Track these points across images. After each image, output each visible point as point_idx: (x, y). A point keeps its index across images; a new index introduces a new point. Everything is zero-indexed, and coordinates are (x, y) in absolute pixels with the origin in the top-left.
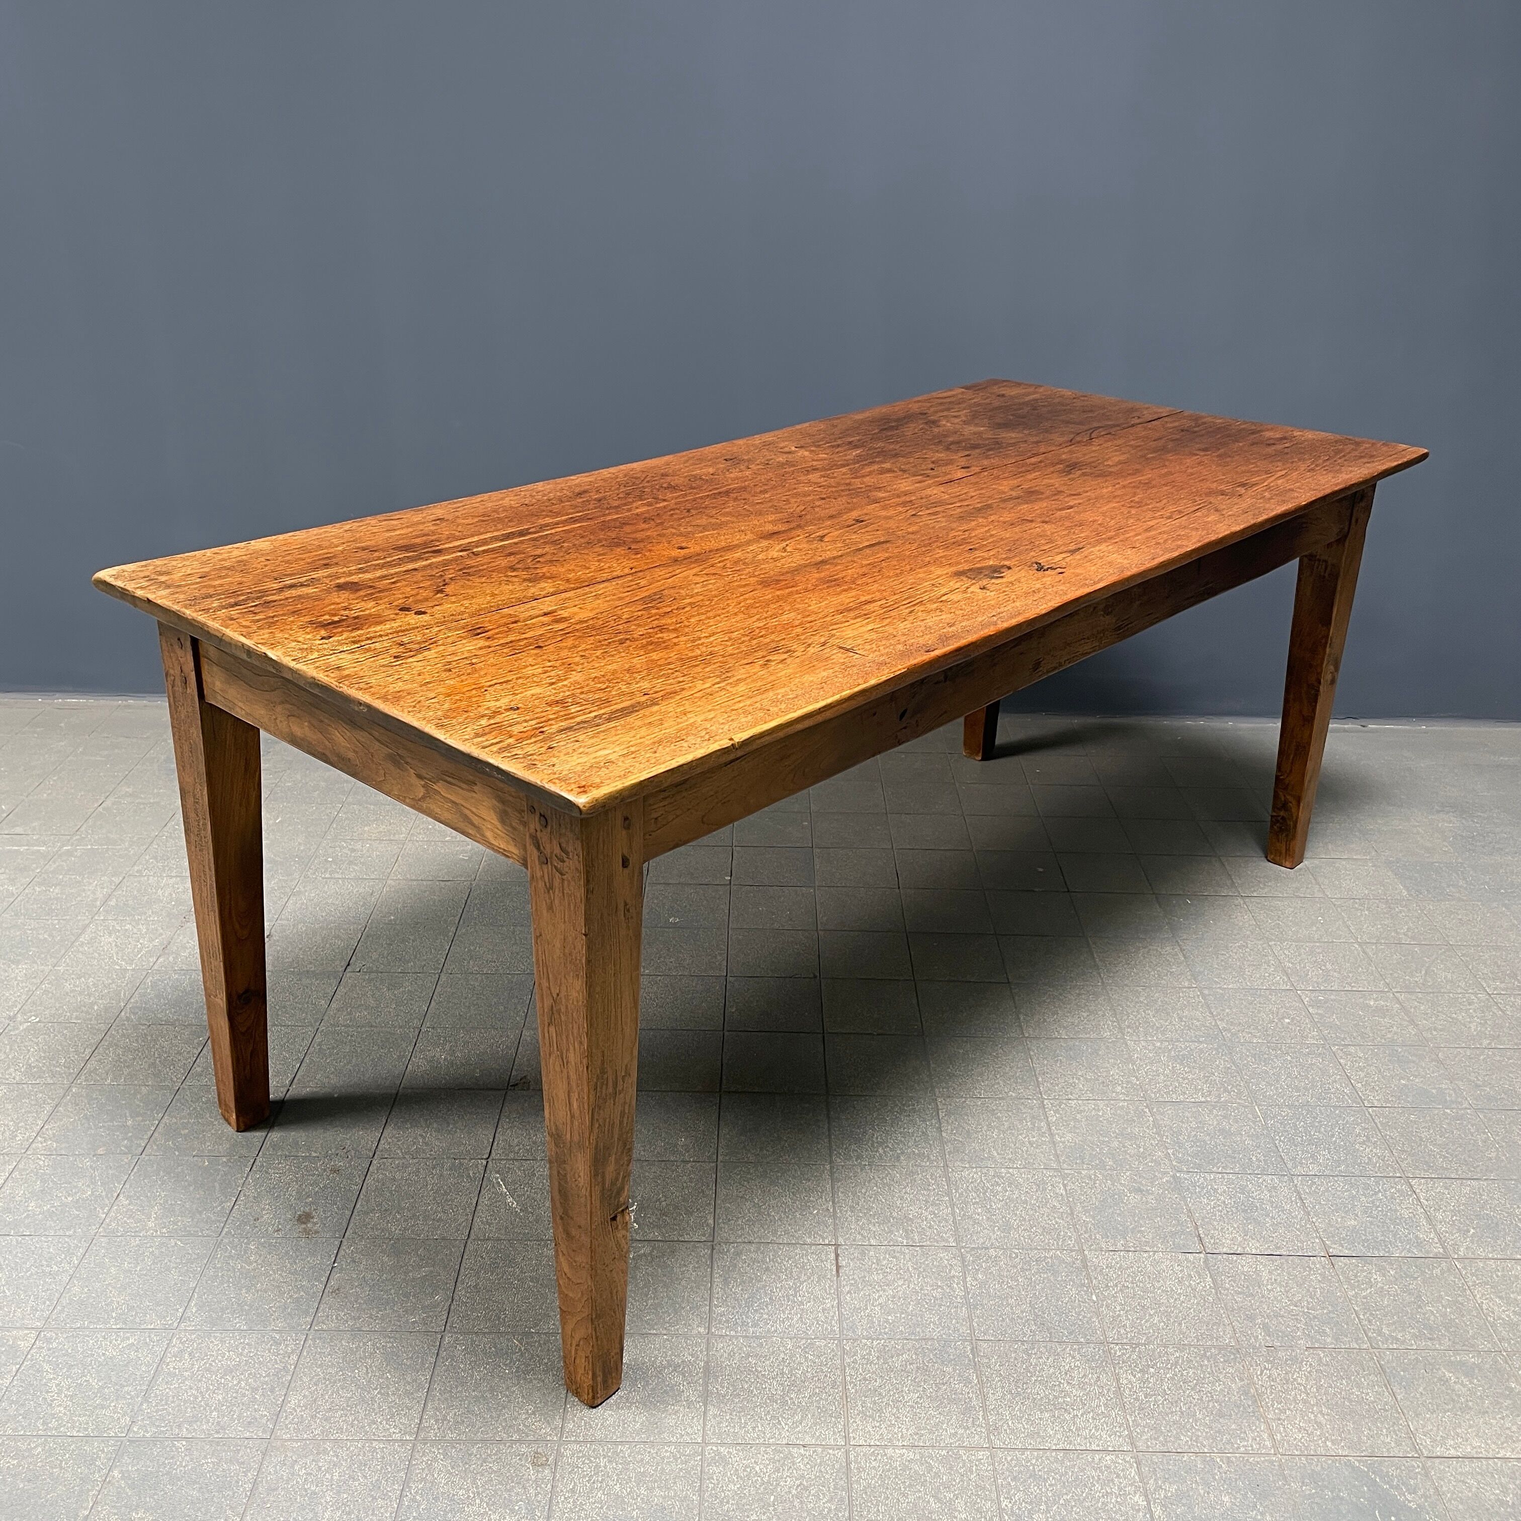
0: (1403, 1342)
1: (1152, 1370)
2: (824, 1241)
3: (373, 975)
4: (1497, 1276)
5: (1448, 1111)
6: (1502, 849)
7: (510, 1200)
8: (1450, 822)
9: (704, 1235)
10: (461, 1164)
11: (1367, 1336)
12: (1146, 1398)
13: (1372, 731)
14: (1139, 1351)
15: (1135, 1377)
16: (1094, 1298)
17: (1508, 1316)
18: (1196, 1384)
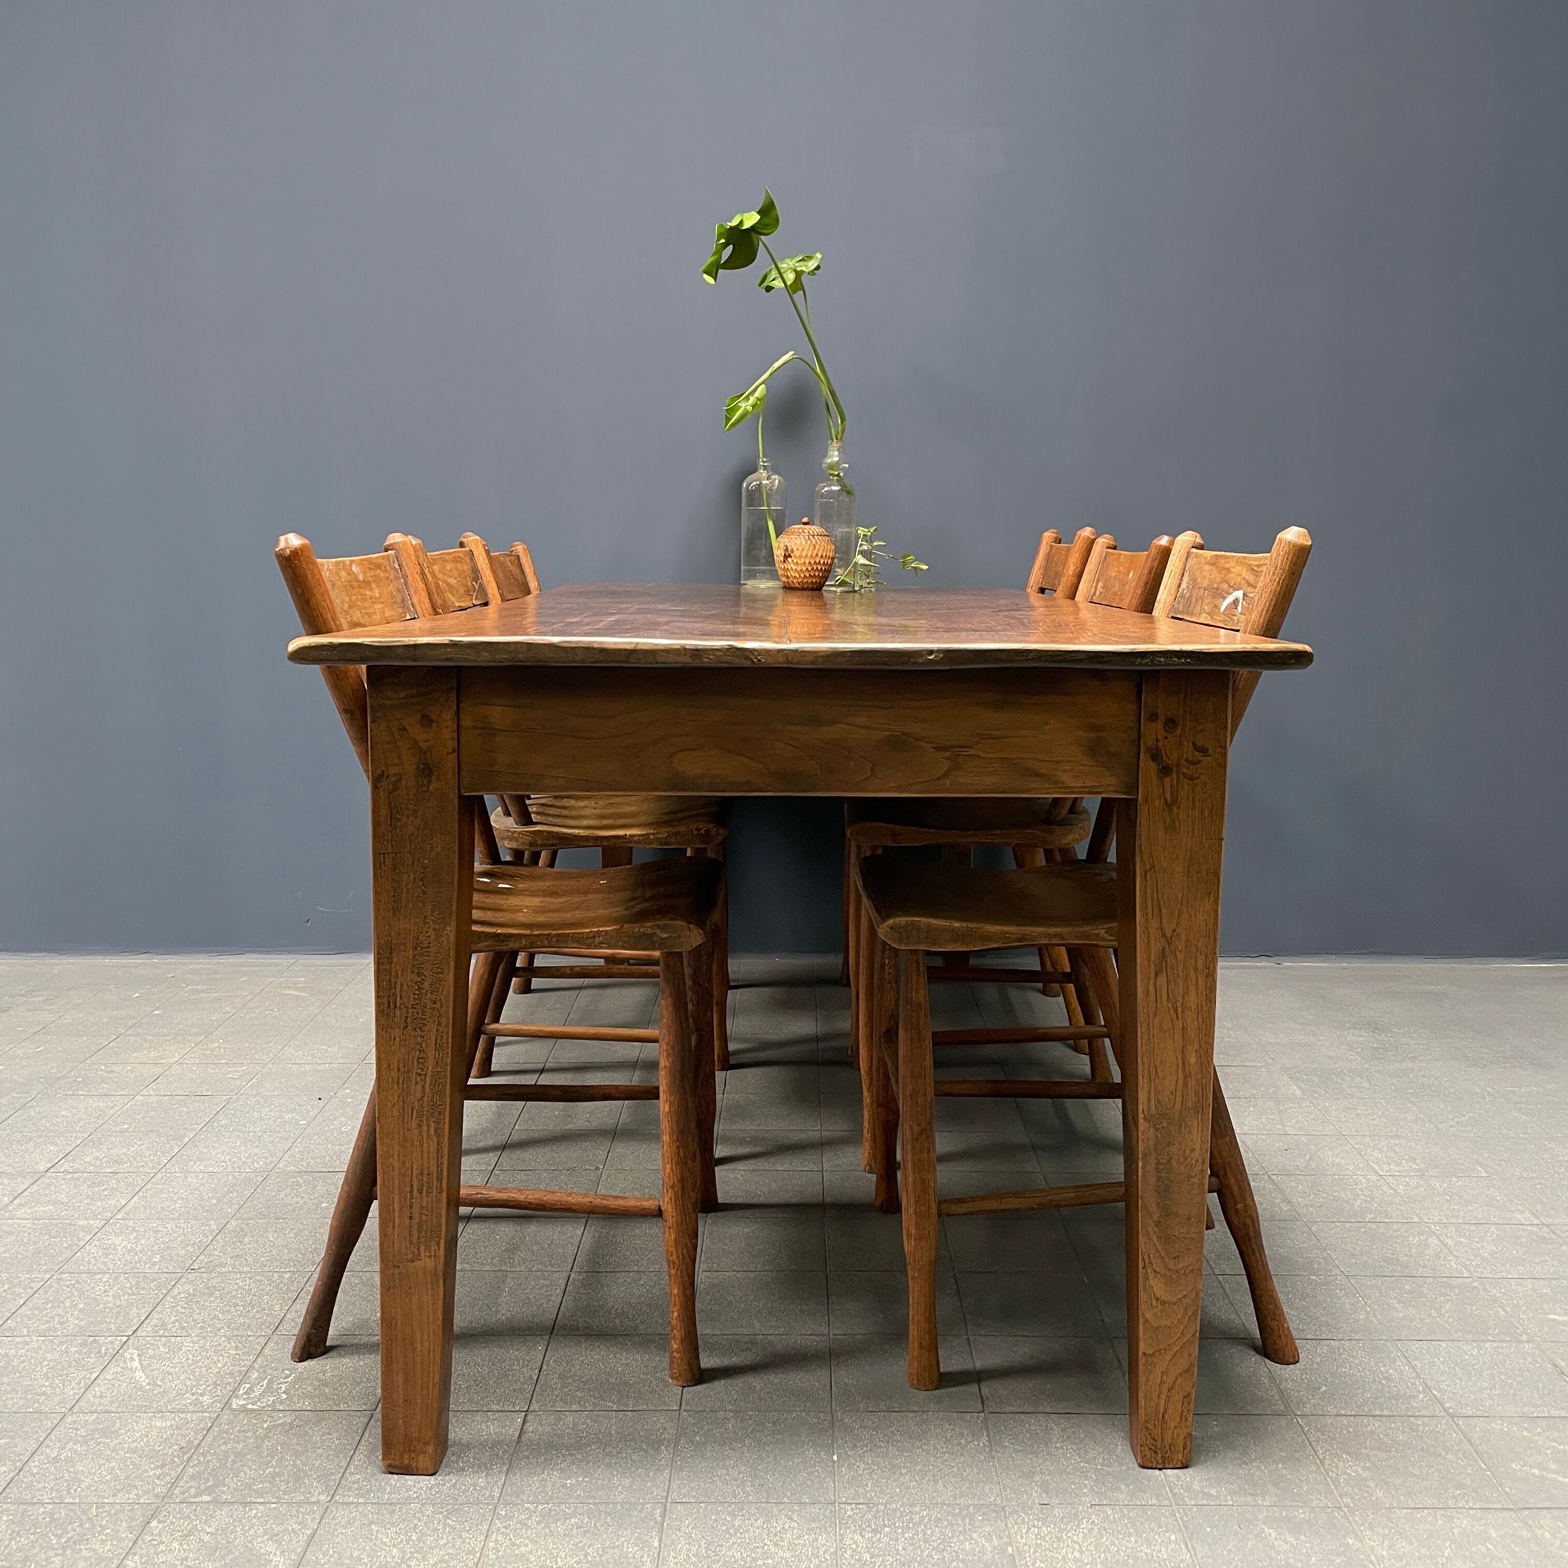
0: (1217, 1498)
1: (887, 1529)
2: (514, 1407)
3: (76, 1175)
4: (1348, 1432)
5: (1314, 1277)
6: (1415, 1058)
7: (139, 1373)
8: (1362, 1036)
9: (366, 1404)
10: (94, 1341)
11: (1171, 1491)
12: (871, 1558)
13: (1288, 967)
14: (877, 1511)
15: (863, 1537)
16: (835, 1458)
17: (1356, 1471)
18: (940, 1544)
